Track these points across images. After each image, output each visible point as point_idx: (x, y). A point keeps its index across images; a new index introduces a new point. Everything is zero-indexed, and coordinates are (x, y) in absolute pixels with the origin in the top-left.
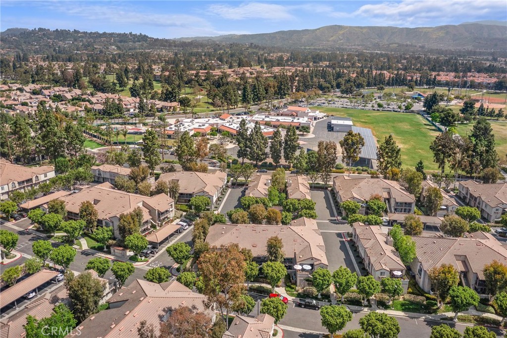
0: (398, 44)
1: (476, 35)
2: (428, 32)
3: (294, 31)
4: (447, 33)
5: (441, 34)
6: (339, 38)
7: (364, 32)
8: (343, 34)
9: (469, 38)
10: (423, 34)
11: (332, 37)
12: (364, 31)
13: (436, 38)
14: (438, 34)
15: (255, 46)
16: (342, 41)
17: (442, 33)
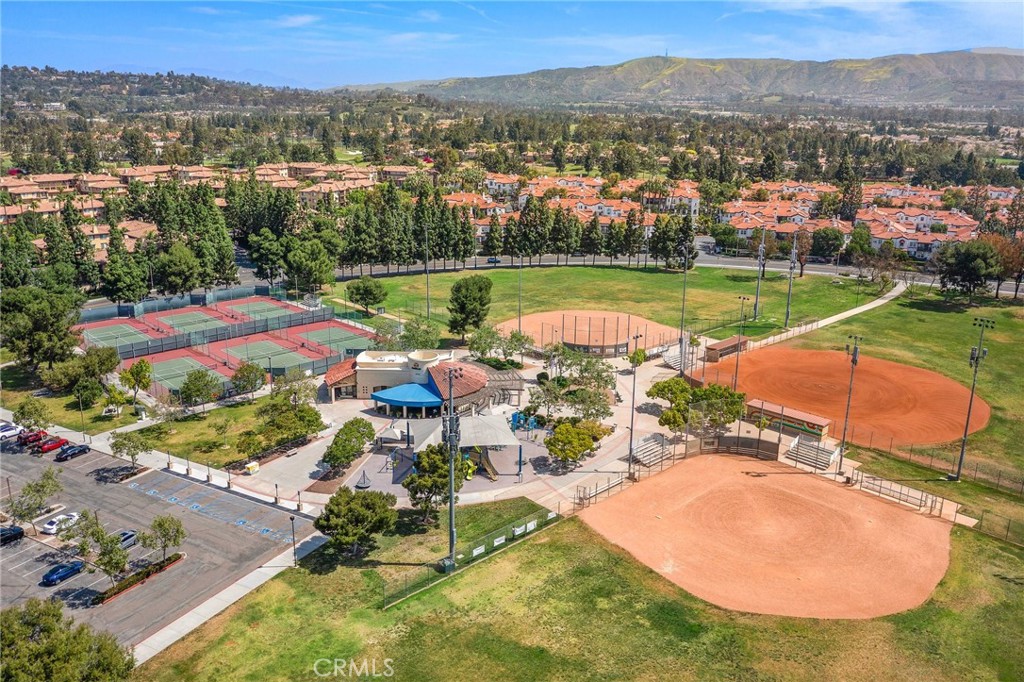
0: (783, 95)
1: (960, 75)
2: (856, 70)
3: (569, 69)
4: (896, 72)
5: (884, 74)
6: (663, 85)
7: (717, 70)
8: (672, 75)
9: (942, 83)
10: (843, 74)
11: (649, 81)
12: (719, 68)
13: (872, 83)
14: (876, 75)
15: (428, 100)
16: (668, 91)
17: (885, 72)
